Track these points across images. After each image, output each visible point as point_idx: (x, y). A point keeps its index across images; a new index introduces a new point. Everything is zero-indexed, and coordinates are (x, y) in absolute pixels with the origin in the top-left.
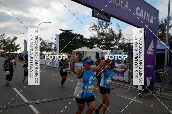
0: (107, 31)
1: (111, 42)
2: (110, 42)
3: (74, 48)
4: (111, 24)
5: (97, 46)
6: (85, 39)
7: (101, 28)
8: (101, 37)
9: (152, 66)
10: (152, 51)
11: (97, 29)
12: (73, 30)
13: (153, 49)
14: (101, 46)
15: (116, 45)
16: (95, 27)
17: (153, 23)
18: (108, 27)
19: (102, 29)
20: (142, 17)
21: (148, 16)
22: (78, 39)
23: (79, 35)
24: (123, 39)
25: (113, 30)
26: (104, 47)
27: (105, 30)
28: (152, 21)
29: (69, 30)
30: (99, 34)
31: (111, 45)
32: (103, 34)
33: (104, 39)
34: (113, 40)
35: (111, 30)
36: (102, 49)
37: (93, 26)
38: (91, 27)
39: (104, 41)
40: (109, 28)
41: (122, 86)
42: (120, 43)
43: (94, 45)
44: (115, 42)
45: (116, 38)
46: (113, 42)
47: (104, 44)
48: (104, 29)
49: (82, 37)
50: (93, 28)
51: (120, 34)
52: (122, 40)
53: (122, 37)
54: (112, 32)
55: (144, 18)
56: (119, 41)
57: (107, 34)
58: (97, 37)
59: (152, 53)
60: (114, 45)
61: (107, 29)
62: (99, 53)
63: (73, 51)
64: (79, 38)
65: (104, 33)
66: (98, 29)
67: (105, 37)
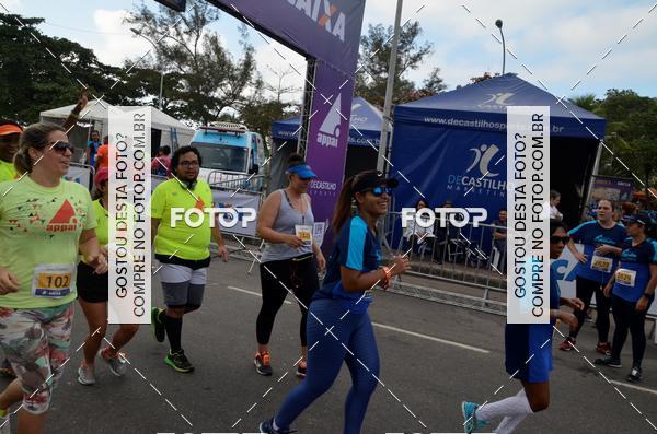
0: (197, 46)
1: (211, 89)
2: (207, 91)
3: (47, 102)
4: (217, 18)
5: (155, 100)
6: (100, 65)
7: (172, 30)
8: (172, 67)
9: (333, 186)
10: (334, 136)
11: (154, 31)
12: (42, 20)
13: (338, 126)
14: (171, 104)
15: (229, 105)
16: (147, 19)
17: (342, 38)
18: (204, 31)
19: (179, 34)
20: (308, 13)
21: (328, 11)
22: (67, 64)
23: (75, 47)
24: (259, 84)
25: (220, 45)
26: (181, 109)
27: (189, 40)
28: (339, 31)
29: (25, 16)
30: (165, 53)
31: (212, 102)
32: (178, 55)
33: (185, 76)
34: (217, 84)
35: (214, 41)
36: (175, 117)
37: (139, 13)
38: (129, 16)
39: (181, 82)
40: (206, 36)
41: (234, 252)
42: (244, 99)
43: (141, 96)
44: (228, 94)
45: (233, 78)
46: (218, 94)
47: (184, 96)
48: (185, 37)
49: (86, 55)
50: (137, 26)
51: (248, 64)
52: (254, 89)
53: (254, 76)
54: (218, 50)
55: (315, 18)
56: (241, 90)
57: (196, 56)
58: (153, 62)
59: (334, 143)
60: (222, 103)
61: (198, 36)
62: (160, 131)
63: (43, 114)
64: (73, 58)
65: (185, 50)
66: (159, 29)
67: (187, 69)
